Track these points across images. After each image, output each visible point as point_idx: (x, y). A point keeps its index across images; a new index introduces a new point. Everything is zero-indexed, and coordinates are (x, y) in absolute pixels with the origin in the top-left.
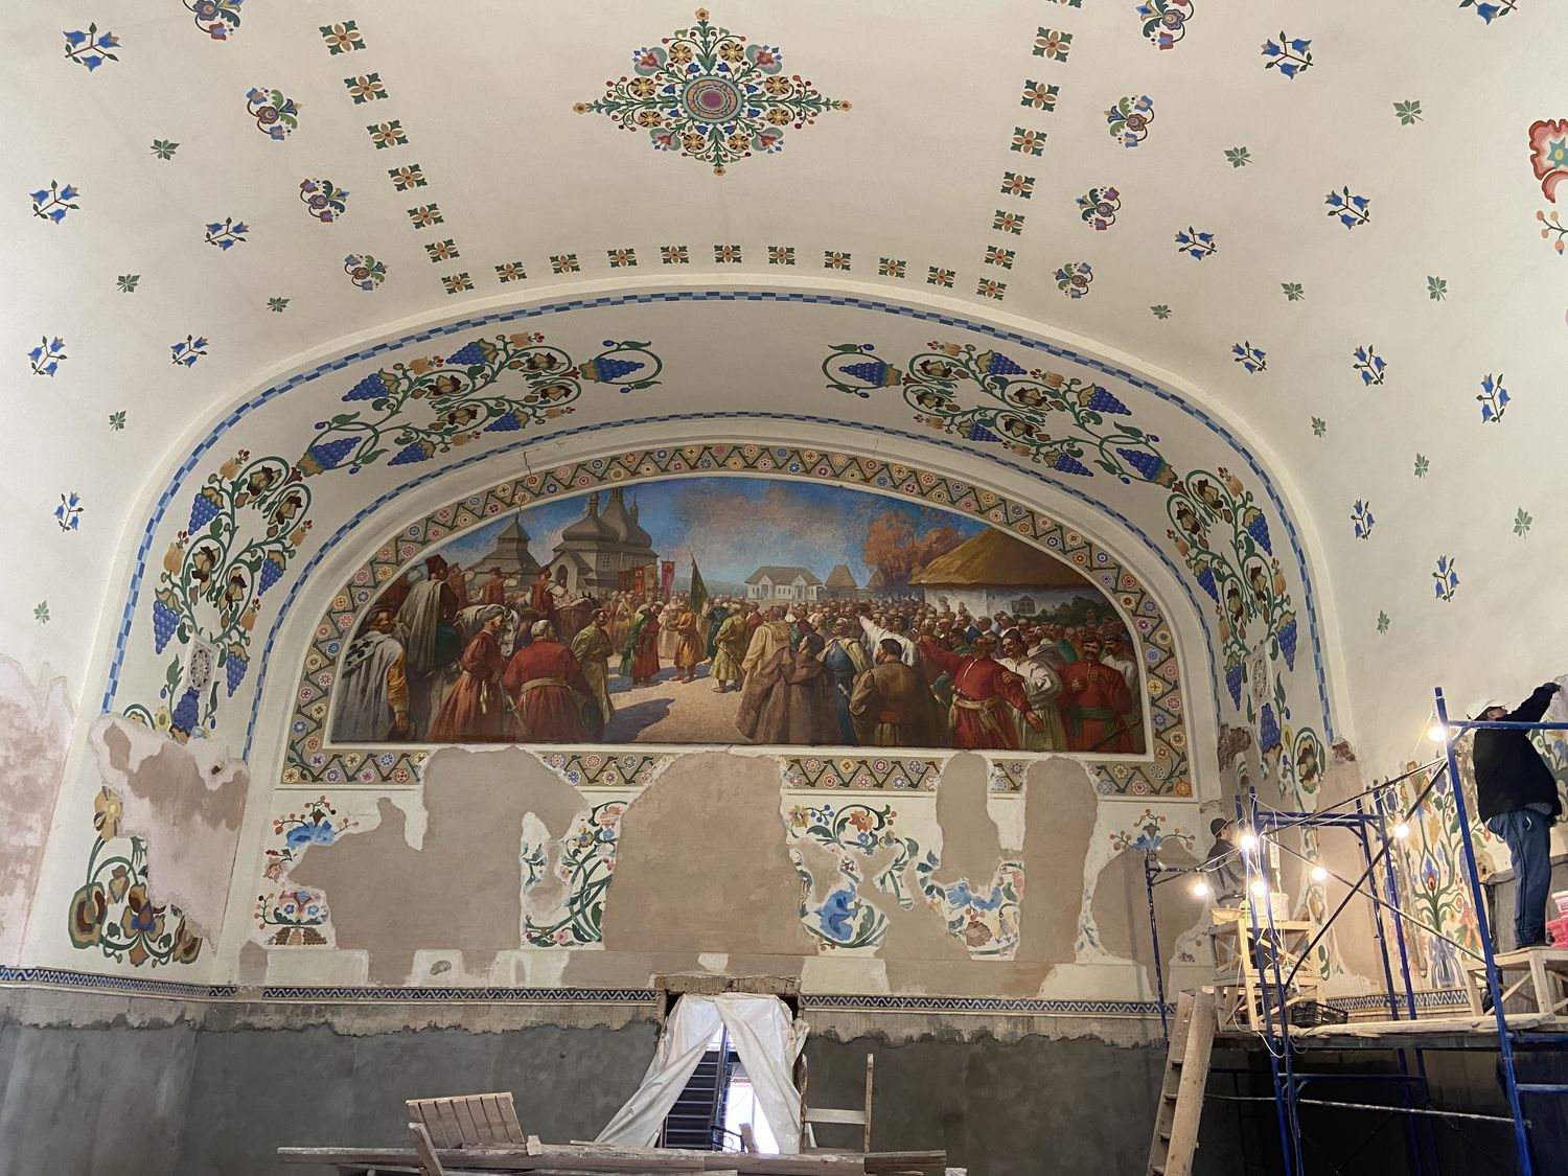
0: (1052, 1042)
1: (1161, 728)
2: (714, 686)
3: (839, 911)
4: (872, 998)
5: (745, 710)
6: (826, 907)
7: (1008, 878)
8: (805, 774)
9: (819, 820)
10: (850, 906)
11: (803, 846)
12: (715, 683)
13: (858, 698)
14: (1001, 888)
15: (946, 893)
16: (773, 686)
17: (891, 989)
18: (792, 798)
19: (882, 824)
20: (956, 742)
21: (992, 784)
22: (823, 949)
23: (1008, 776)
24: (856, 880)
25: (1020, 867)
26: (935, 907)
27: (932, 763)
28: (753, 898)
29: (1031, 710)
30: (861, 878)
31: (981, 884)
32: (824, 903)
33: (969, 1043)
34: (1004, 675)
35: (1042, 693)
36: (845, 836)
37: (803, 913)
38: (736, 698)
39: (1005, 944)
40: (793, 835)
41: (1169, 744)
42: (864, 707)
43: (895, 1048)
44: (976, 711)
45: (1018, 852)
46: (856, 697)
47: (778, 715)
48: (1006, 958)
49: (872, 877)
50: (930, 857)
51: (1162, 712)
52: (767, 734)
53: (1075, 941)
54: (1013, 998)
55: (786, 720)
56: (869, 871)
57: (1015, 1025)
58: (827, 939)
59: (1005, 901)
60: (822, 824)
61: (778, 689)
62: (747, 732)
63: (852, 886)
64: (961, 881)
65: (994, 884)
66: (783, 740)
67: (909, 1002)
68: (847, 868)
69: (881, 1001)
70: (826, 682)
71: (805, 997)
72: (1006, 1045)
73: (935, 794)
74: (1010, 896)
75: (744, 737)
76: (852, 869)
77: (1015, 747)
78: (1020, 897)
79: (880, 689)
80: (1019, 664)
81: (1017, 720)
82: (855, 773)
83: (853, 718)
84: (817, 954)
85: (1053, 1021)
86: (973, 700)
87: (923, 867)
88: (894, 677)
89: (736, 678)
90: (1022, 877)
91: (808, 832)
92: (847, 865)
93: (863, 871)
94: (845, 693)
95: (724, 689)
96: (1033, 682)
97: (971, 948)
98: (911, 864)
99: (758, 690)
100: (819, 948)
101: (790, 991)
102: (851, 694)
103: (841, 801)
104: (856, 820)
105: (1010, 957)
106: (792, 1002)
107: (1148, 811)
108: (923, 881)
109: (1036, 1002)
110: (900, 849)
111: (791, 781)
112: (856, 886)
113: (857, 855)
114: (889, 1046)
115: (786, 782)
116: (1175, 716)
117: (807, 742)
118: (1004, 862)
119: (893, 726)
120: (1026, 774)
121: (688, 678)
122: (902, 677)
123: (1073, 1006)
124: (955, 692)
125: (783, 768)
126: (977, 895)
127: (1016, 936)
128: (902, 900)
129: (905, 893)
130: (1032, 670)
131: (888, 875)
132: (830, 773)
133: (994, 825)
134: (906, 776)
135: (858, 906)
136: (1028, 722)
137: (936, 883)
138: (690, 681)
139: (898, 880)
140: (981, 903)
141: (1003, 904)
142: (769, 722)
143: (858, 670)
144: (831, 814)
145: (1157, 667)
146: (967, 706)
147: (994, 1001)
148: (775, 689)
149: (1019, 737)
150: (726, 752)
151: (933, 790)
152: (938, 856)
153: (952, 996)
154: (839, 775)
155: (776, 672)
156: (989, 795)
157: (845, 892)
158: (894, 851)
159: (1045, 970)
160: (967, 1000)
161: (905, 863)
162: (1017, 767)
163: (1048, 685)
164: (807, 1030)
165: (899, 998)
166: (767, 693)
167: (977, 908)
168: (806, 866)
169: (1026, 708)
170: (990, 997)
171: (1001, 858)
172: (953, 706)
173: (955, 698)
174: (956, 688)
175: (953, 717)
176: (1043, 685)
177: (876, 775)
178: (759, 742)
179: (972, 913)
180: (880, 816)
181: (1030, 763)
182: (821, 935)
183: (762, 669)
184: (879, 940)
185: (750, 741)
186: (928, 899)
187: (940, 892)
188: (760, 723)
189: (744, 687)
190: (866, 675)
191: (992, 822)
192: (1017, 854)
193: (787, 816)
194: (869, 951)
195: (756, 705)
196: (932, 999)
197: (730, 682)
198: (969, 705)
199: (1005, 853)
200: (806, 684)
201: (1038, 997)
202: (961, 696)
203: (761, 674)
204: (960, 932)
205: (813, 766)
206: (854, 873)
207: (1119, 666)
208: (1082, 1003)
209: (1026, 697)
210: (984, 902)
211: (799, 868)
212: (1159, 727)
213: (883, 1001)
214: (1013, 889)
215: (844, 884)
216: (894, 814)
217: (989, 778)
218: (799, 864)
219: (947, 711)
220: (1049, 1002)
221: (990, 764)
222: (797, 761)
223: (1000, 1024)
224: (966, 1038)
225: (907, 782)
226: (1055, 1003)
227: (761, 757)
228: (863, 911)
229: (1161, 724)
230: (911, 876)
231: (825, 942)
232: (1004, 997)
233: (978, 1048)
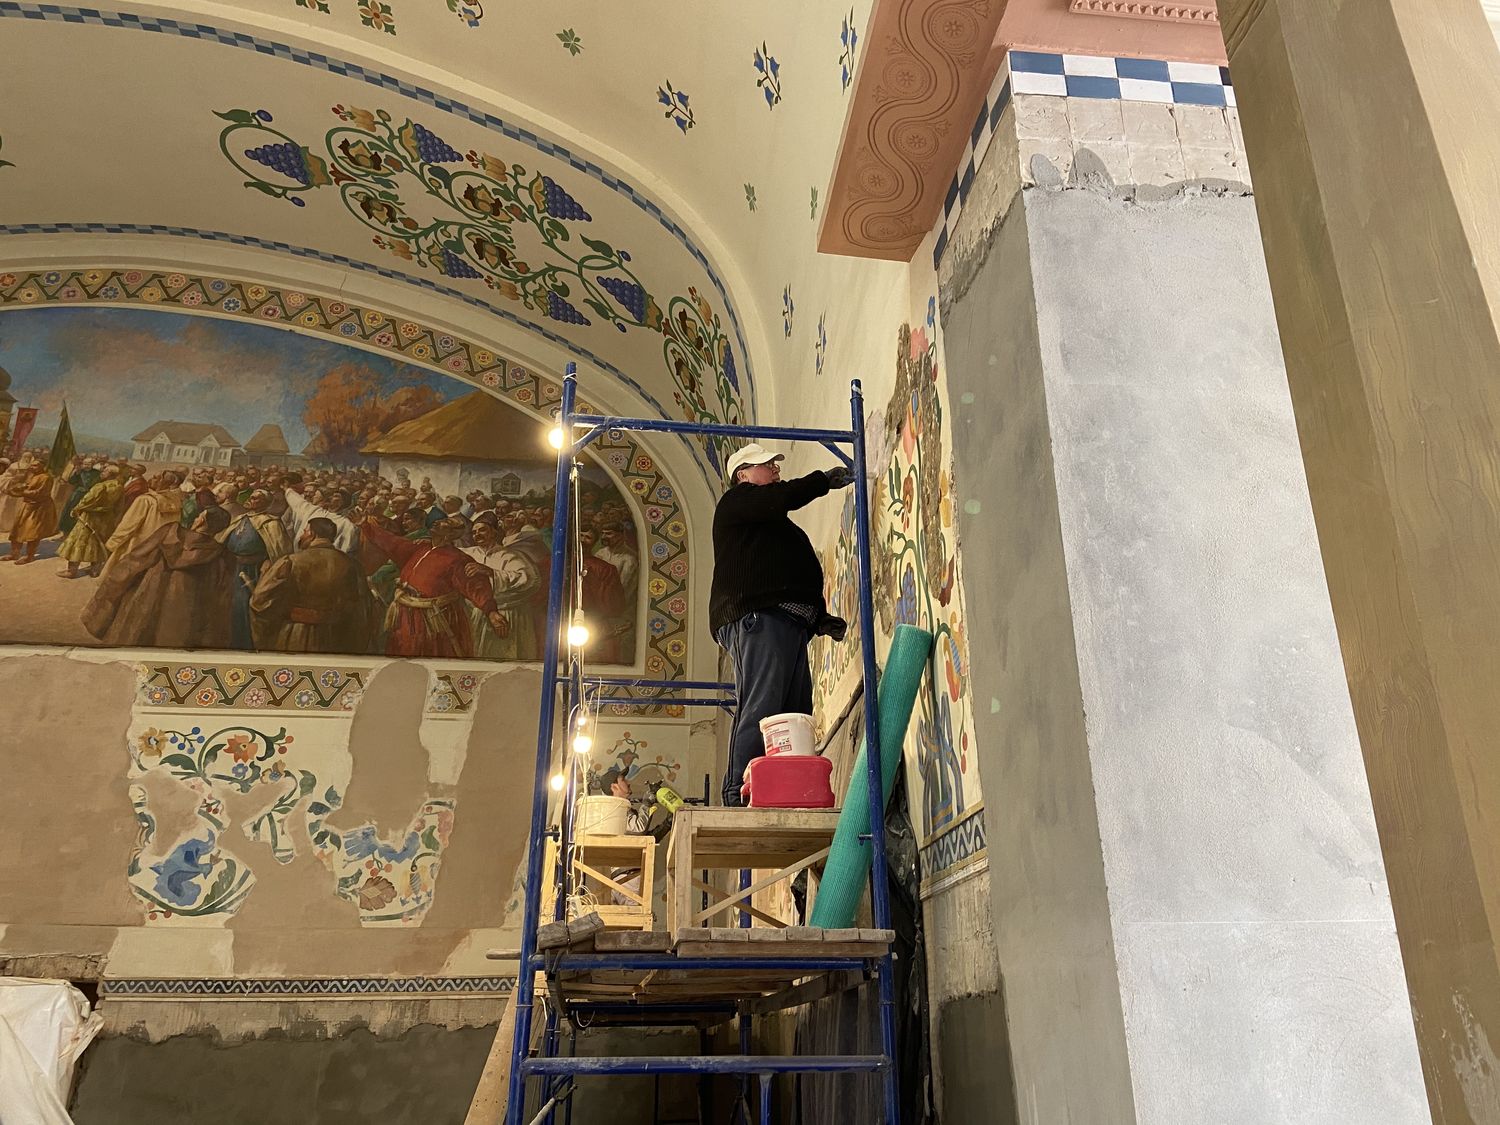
0: (450, 1033)
1: (658, 636)
2: (59, 569)
3: (186, 867)
4: (205, 982)
5: (99, 601)
6: (168, 861)
7: (432, 820)
8: (172, 687)
9: (181, 747)
10: (204, 859)
11: (152, 782)
12: (62, 565)
13: (266, 589)
14: (420, 834)
15: (343, 841)
16: (145, 571)
17: (235, 970)
18: (146, 718)
19: (270, 751)
20: (392, 649)
21: (431, 701)
22: (153, 917)
23: (454, 692)
24: (219, 825)
25: (450, 806)
26: (325, 861)
27: (356, 675)
28: (64, 850)
29: (497, 610)
30: (226, 823)
31: (393, 829)
32: (167, 856)
33: (335, 1038)
34: (468, 566)
35: (514, 590)
36: (211, 769)
37: (134, 869)
38: (90, 586)
39: (412, 905)
40: (140, 767)
41: (665, 654)
42: (270, 602)
43: (226, 1049)
44: (424, 609)
45: (452, 786)
46: (262, 587)
47: (145, 609)
48: (410, 924)
49: (243, 821)
50: (331, 795)
51: (662, 617)
52: (124, 634)
53: (507, 900)
54: (405, 977)
55: (155, 616)
56: (237, 815)
57: (402, 1013)
58: (161, 904)
59: (423, 849)
60: (184, 752)
61: (153, 577)
62: (96, 628)
63: (211, 835)
64: (367, 825)
65: (411, 829)
66: (147, 642)
67: (258, 986)
68: (209, 810)
69: (219, 986)
70: (222, 569)
71: (108, 982)
72: (383, 1039)
73: (352, 714)
74: (430, 842)
75: (90, 636)
76: (216, 811)
77: (467, 656)
78: (443, 844)
79: (298, 580)
80: (489, 554)
81: (476, 623)
82: (245, 686)
83: (252, 615)
84: (142, 924)
85: (455, 1004)
86: (422, 596)
87: (317, 808)
88: (319, 566)
89: (95, 560)
90: (451, 819)
91: (162, 763)
92: (209, 806)
93: (229, 814)
94: (248, 583)
95: (74, 572)
97: (364, 913)
98: (302, 804)
99: (123, 576)
100: (147, 916)
101: (89, 975)
102: (255, 584)
103: (214, 722)
104: (234, 747)
105: (416, 922)
106: (89, 988)
107: (627, 735)
108: (313, 826)
109: (436, 980)
110: (288, 784)
111: (151, 696)
112: (217, 834)
113: (227, 794)
114: (218, 1047)
115: (142, 697)
116: (676, 621)
117: (181, 644)
118: (429, 800)
119: (307, 625)
120: (479, 688)
121: (26, 557)
122: (330, 565)
123: (486, 984)
124: (399, 586)
125: (142, 678)
126: (386, 842)
127: (429, 895)
128: (280, 851)
129: (285, 842)
130: (505, 563)
131: (266, 820)
132: (210, 685)
133: (426, 754)
134: (317, 690)
135: (215, 860)
136: (490, 625)
137: (330, 828)
138: (27, 561)
139: (278, 825)
140: (389, 853)
141: (418, 853)
142: (130, 619)
143: (271, 555)
144: (200, 740)
145: (662, 564)
146: (413, 604)
147: (379, 980)
148: (148, 575)
149: (476, 644)
150: (63, 656)
151: (350, 709)
152: (341, 793)
153: (319, 976)
154: (221, 689)
155: (155, 553)
156: (425, 715)
157: (200, 842)
158: (281, 788)
159: (456, 937)
160: (341, 981)
161: (293, 803)
162: (469, 680)
163: (523, 580)
164: (99, 1027)
165: (244, 982)
166: (135, 581)
167: (383, 860)
168: (149, 808)
169: (490, 607)
170: (373, 976)
171: (427, 795)
172: (393, 604)
173: (398, 593)
174: (402, 582)
175: (391, 617)
176: (516, 580)
177: (274, 688)
178: (111, 642)
179: (375, 866)
180: (269, 742)
181: (486, 676)
182: (153, 899)
183: (133, 550)
184: (237, 904)
185: (97, 641)
186: (317, 849)
187: (336, 841)
188: (118, 617)
189: (104, 572)
190: (280, 562)
191: (423, 748)
192: (449, 789)
193: (134, 740)
194: (219, 919)
195: (115, 597)
196: (291, 982)
197: (84, 565)
198: (416, 602)
199: (434, 789)
200: (192, 570)
201: (441, 974)
202: (407, 592)
203: (132, 557)
204: (353, 892)
205: (186, 676)
206: (216, 816)
207: (615, 560)
208: (499, 978)
209: (493, 593)
210: (393, 851)
211: (138, 810)
212: (655, 633)
213: (221, 987)
214: (436, 834)
215: (201, 831)
216: (290, 740)
217: (429, 693)
218: (139, 805)
219: (384, 607)
220: (454, 980)
221: (434, 676)
222: (165, 670)
223: (383, 1013)
224: (331, 1031)
225: (316, 698)
226: (462, 981)
227: (113, 663)
228: (221, 866)
229: (658, 631)
230: (298, 821)
231: (157, 908)
232: (394, 975)
233: (345, 1046)
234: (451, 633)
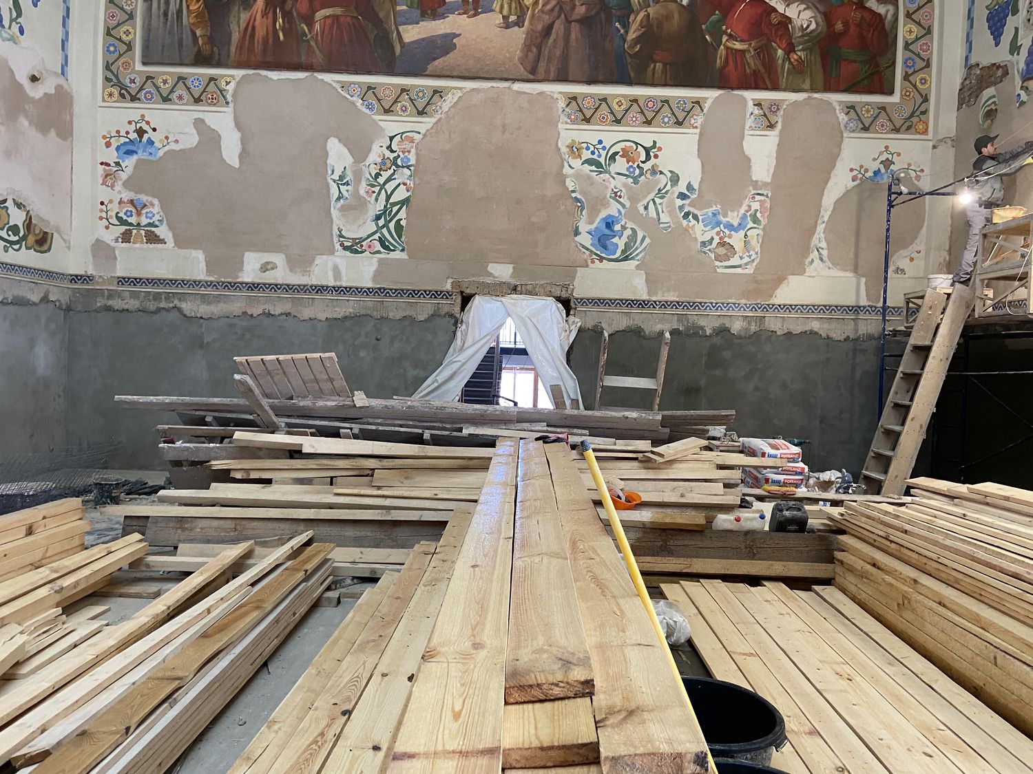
0: (779, 336)
1: (910, 71)
2: (498, 22)
3: (607, 232)
4: (632, 301)
5: (527, 47)
6: (596, 228)
7: (756, 206)
8: (581, 111)
9: (593, 153)
10: (617, 227)
11: (578, 176)
12: (499, 19)
13: (634, 36)
14: (748, 214)
15: (700, 218)
16: (553, 22)
17: (649, 294)
18: (569, 133)
19: (648, 157)
20: (722, 82)
21: (750, 122)
22: (593, 262)
23: (765, 115)
24: (624, 206)
25: (767, 196)
26: (690, 230)
27: (698, 103)
28: (533, 219)
29: (795, 51)
30: (628, 205)
31: (731, 211)
32: (595, 225)
33: (711, 335)
34: (773, 15)
35: (808, 34)
36: (614, 168)
37: (577, 233)
38: (518, 35)
39: (746, 260)
40: (570, 166)
41: (915, 86)
42: (638, 46)
43: (649, 339)
44: (743, 51)
45: (767, 183)
46: (632, 36)
47: (558, 53)
48: (746, 271)
49: (637, 203)
50: (689, 187)
51: (913, 56)
52: (547, 71)
53: (807, 258)
54: (750, 303)
55: (565, 58)
56: (634, 199)
57: (749, 323)
58: (596, 255)
59: (751, 225)
60: (595, 157)
61: (559, 27)
62: (529, 67)
63: (619, 211)
64: (714, 208)
65: (742, 211)
66: (562, 78)
67: (663, 305)
68: (616, 196)
69: (640, 304)
70: (604, 21)
71: (577, 299)
72: (740, 337)
73: (698, 131)
74: (755, 220)
75: (526, 73)
76: (620, 197)
77: (775, 88)
78: (764, 221)
79: (655, 29)
81: (780, 61)
82: (627, 111)
83: (628, 57)
84: (587, 266)
85: (781, 320)
86: (741, 41)
87: (682, 196)
89: (519, 14)
90: (768, 205)
91: (582, 164)
92: (616, 193)
93: (629, 198)
94: (622, 31)
95: (507, 25)
96: (799, 23)
97: (717, 263)
98: (673, 193)
99: (539, 27)
100: (589, 261)
101: (564, 295)
102: (627, 32)
103: (611, 136)
104: (626, 154)
105: (750, 270)
106: (566, 304)
107: (887, 147)
108: (681, 208)
109: (768, 305)
110: (663, 180)
111: (569, 116)
112: (623, 211)
113: (625, 185)
114: (644, 338)
115: (564, 118)
116: (924, 60)
117: (585, 80)
118: (753, 192)
119: (665, 65)
120: (782, 113)
121: (472, 12)
122: (676, 16)
123: (799, 309)
124: (725, 33)
125: (562, 104)
126: (727, 219)
127: (757, 253)
128: (662, 223)
129: (665, 218)
130: (800, 12)
131: (651, 203)
132: (604, 109)
133: (749, 160)
134: (673, 114)
135: (624, 228)
136: (790, 63)
137: (692, 210)
138: (475, 15)
139: (659, 207)
140: (730, 226)
141: (748, 227)
142: (549, 60)
143: (635, 8)
144: (604, 148)
145: (914, 13)
146: (736, 47)
147: (734, 304)
148: (556, 26)
149: (781, 78)
150: (509, 88)
151: (696, 127)
152: (696, 186)
153: (699, 300)
154: (612, 113)
155: (557, 9)
156: (746, 132)
157: (613, 216)
158: (658, 182)
159: (780, 280)
160: (712, 303)
161: (667, 192)
162: (775, 106)
163: (813, 26)
164: (579, 324)
165: (655, 302)
166: (548, 30)
167: (726, 231)
168: (580, 194)
169: (790, 49)
170: (730, 301)
171: (751, 188)
172: (722, 47)
173: (725, 38)
174: (727, 29)
175: (721, 57)
176: (808, 26)
177: (645, 112)
178: (540, 78)
179: (722, 234)
180: (647, 150)
181: (787, 103)
182: (591, 251)
184: (641, 256)
185: (531, 77)
186: (685, 223)
187: (696, 217)
188: (541, 59)
189: (527, 23)
190: (642, 14)
191: (746, 156)
192: (766, 185)
193: (564, 150)
194: (631, 265)
195: (537, 42)
196: (683, 303)
197: (513, 18)
198: (738, 46)
199: (755, 184)
200: (583, 21)
201: (771, 302)
202: (731, 37)
203: (542, 11)
204: (710, 250)
205: (589, 103)
206: (621, 200)
208: (807, 306)
209: (791, 37)
210: (732, 226)
211: (574, 195)
212: (908, 70)
213: (642, 304)
214: (759, 215)
215: (613, 209)
216: (660, 149)
217: (748, 116)
218: (574, 191)
219: (716, 50)
220: (780, 306)
221: (751, 103)
222: (575, 98)
223: (737, 322)
224: (708, 332)
225: (673, 120)
226: (784, 306)
227: (541, 93)
228: (628, 232)
229: (910, 68)
230: (671, 204)
231: (594, 256)
232: (743, 301)
233: (717, 340)
234: (763, 70)
